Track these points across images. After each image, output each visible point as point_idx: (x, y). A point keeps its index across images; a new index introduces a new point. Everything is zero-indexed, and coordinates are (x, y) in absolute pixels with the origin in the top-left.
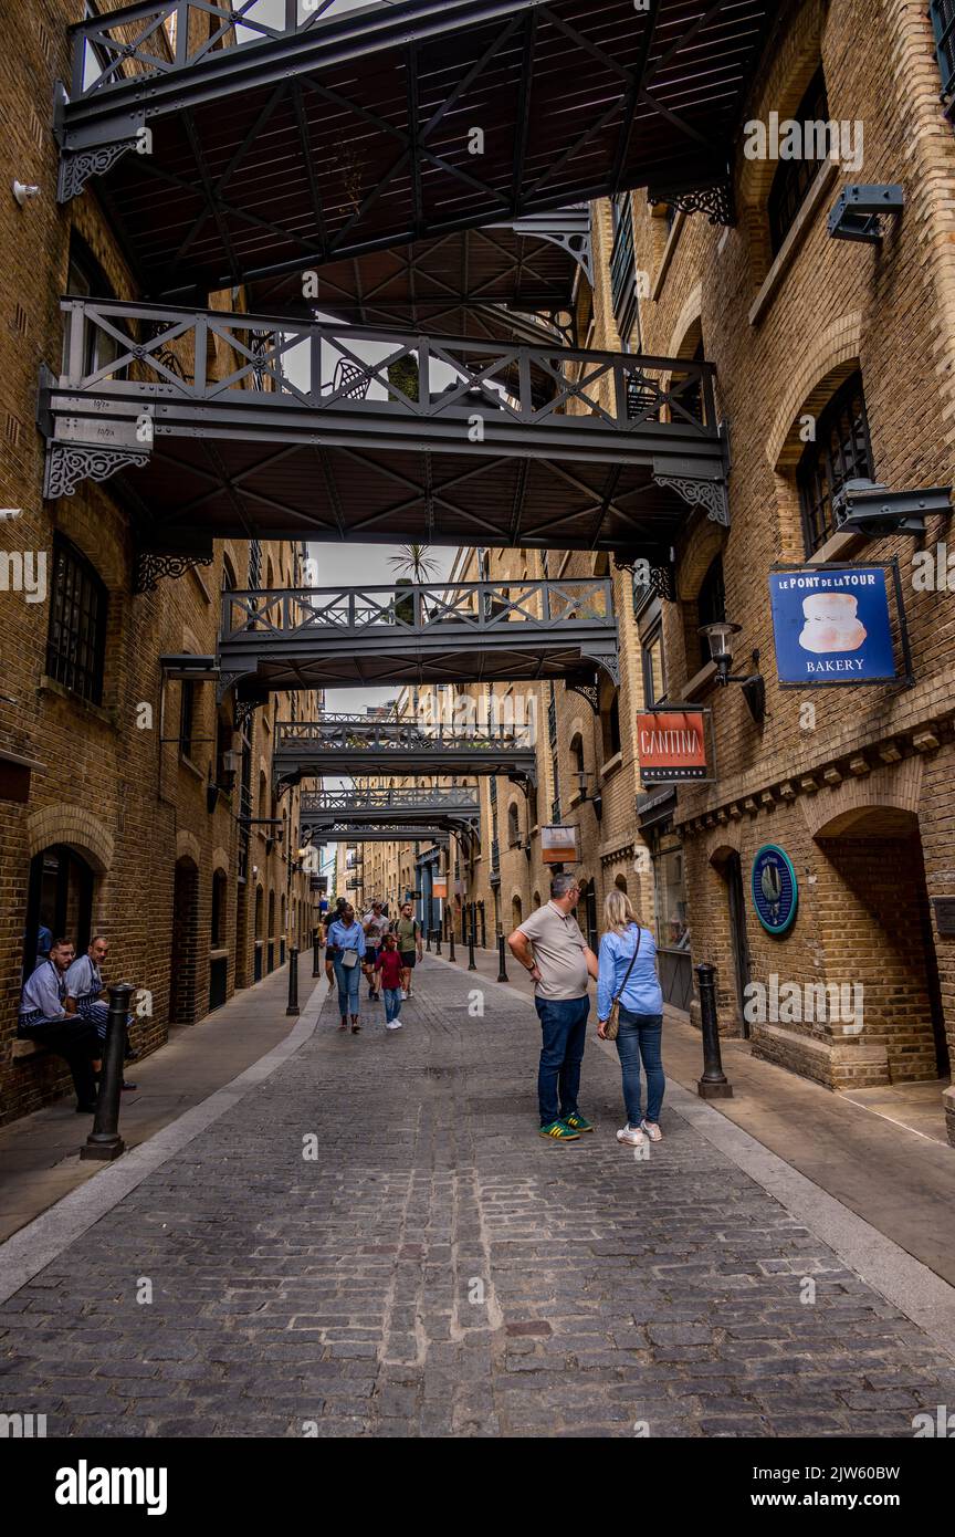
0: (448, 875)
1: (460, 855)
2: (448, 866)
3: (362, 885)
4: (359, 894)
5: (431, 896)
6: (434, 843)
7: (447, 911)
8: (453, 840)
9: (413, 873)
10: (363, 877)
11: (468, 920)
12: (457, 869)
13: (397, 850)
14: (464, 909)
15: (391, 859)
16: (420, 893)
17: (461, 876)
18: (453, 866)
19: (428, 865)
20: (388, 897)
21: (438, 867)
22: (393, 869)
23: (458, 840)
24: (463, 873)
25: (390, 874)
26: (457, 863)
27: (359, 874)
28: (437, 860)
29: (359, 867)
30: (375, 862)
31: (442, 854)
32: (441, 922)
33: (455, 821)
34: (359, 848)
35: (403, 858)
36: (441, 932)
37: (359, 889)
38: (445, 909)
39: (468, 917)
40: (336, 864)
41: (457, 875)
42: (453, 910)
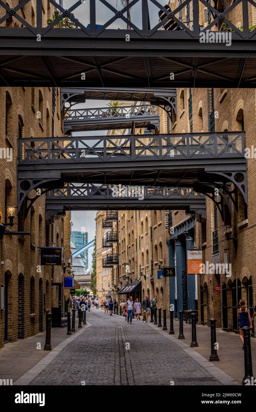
0: (204, 248)
1: (220, 222)
2: (204, 238)
3: (117, 263)
4: (115, 272)
5: (185, 272)
6: (188, 211)
7: (204, 289)
8: (210, 205)
9: (166, 249)
10: (118, 255)
11: (230, 301)
12: (216, 240)
13: (150, 225)
14: (224, 286)
15: (144, 235)
16: (173, 269)
17: (220, 249)
18: (210, 237)
19: (182, 239)
20: (141, 274)
21: (193, 241)
22: (145, 246)
23: (216, 204)
24: (223, 244)
25: (142, 250)
26: (215, 234)
27: (115, 252)
28: (192, 232)
29: (115, 245)
30: (129, 239)
31: (197, 225)
32: (196, 301)
33: (214, 178)
34: (114, 226)
35: (156, 233)
36: (197, 312)
37: (115, 266)
38: (201, 288)
39: (229, 296)
40: (95, 244)
41: (216, 248)
42: (210, 288)
